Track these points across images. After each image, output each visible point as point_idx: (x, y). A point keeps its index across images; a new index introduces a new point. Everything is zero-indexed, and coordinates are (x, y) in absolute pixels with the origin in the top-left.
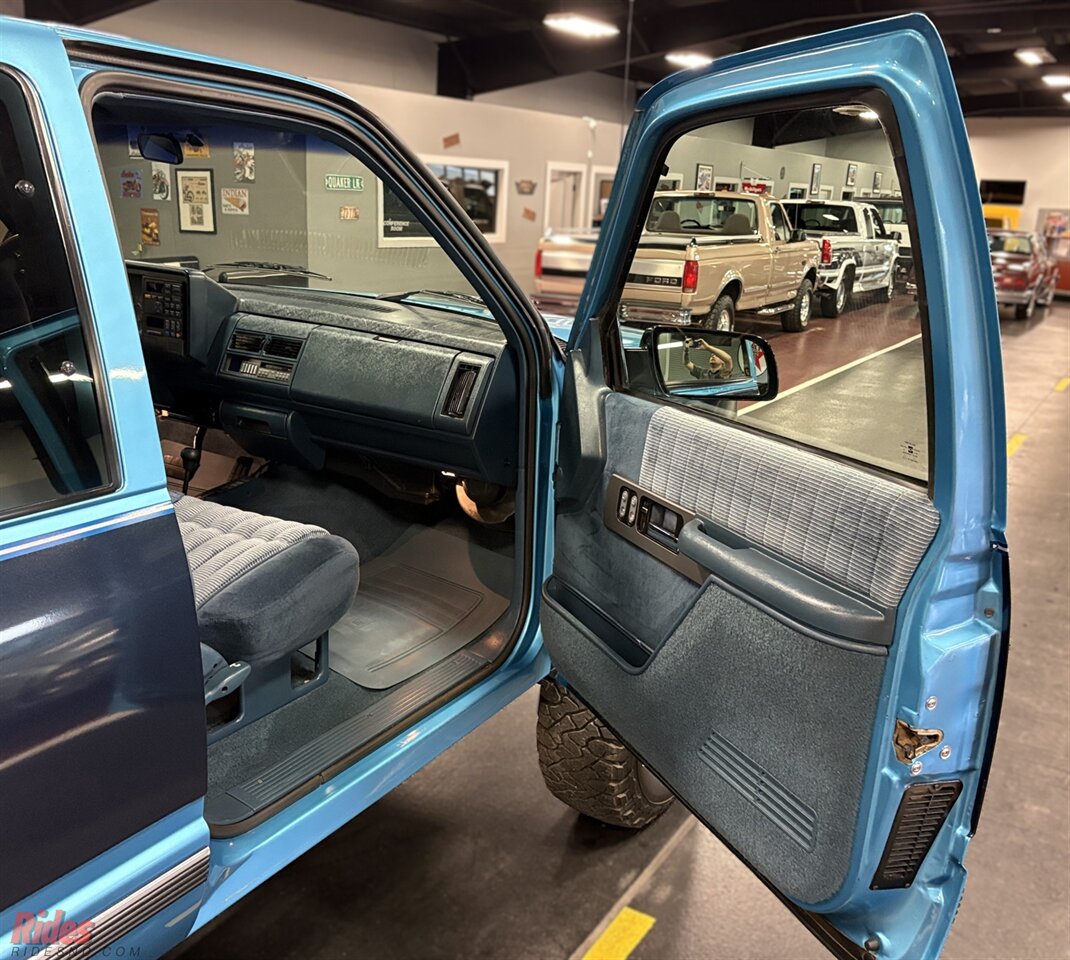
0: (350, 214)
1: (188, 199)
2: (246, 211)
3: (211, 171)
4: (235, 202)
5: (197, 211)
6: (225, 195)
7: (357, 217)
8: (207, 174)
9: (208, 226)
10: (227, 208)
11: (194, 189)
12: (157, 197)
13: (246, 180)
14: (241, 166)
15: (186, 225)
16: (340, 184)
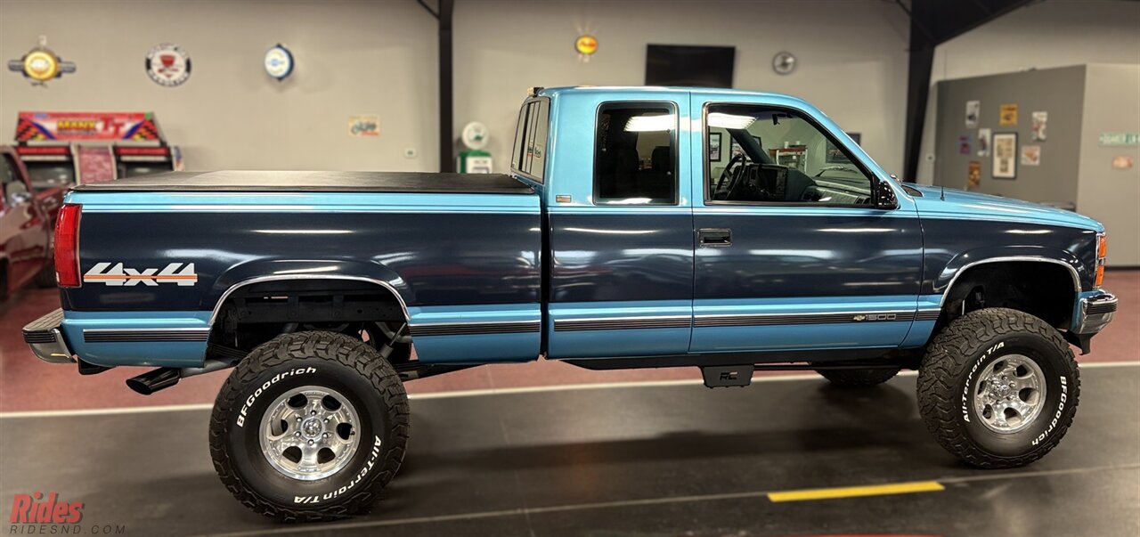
0: (1123, 163)
1: (1000, 154)
2: (1037, 162)
3: (1017, 134)
4: (1031, 155)
5: (1005, 162)
6: (1025, 150)
7: (1130, 165)
8: (1013, 137)
9: (1011, 173)
10: (1025, 161)
11: (1004, 147)
12: (981, 153)
13: (1039, 140)
14: (1037, 130)
15: (997, 172)
16: (1115, 139)
